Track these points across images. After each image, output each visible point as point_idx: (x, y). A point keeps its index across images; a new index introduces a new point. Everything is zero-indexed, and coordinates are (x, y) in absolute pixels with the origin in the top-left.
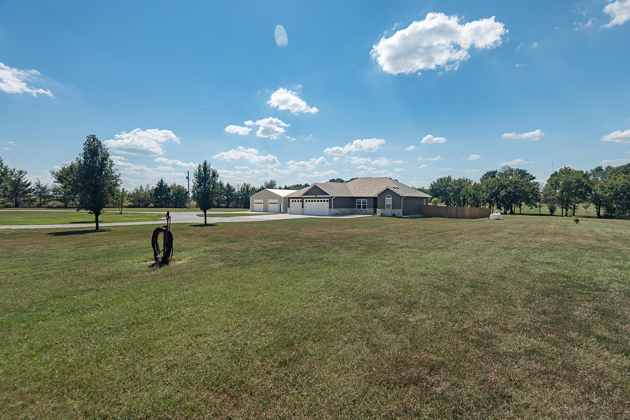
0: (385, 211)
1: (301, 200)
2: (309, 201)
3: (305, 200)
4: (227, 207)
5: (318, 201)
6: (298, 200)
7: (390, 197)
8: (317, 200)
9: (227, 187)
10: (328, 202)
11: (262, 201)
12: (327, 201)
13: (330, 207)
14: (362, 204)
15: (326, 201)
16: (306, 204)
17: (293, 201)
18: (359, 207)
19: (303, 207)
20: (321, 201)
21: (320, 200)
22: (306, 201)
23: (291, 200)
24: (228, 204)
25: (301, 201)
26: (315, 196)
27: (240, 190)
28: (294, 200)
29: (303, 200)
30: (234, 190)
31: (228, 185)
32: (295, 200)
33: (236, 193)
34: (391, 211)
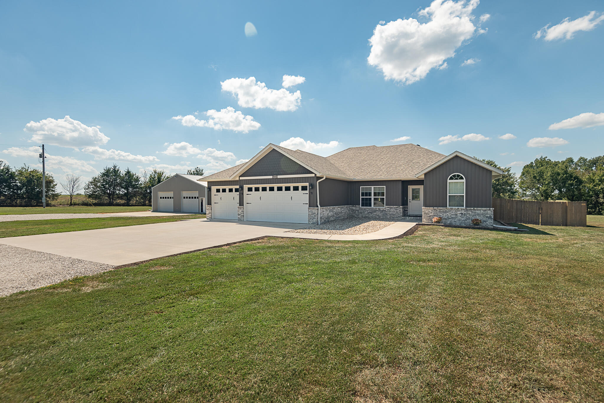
0: (446, 212)
1: (238, 187)
2: (257, 189)
3: (246, 187)
4: (127, 205)
5: (280, 189)
6: (231, 187)
7: (462, 178)
8: (276, 186)
9: (126, 175)
10: (307, 192)
11: (171, 194)
12: (304, 188)
13: (312, 204)
14: (373, 197)
15: (300, 188)
16: (249, 197)
17: (218, 191)
18: (367, 203)
19: (241, 203)
20: (288, 189)
21: (284, 185)
22: (250, 189)
23: (214, 188)
24: (129, 200)
25: (237, 190)
26: (271, 177)
27: (147, 180)
28: (221, 188)
29: (242, 188)
30: (137, 180)
31: (128, 172)
32: (224, 187)
33: (141, 184)
34: (463, 212)
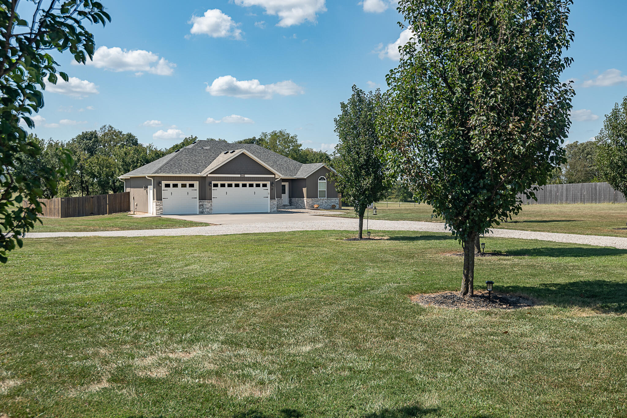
2: (223, 185)
5: (244, 185)
7: (325, 180)
8: (241, 183)
10: (268, 188)
12: (265, 185)
13: (273, 197)
15: (261, 185)
17: (167, 186)
20: (251, 185)
21: (248, 183)
26: (239, 176)
28: (172, 183)
29: (211, 184)
32: (175, 182)
34: (326, 201)
